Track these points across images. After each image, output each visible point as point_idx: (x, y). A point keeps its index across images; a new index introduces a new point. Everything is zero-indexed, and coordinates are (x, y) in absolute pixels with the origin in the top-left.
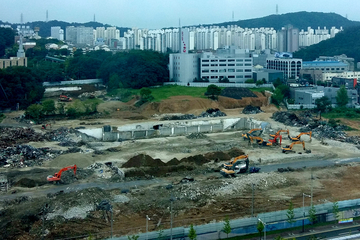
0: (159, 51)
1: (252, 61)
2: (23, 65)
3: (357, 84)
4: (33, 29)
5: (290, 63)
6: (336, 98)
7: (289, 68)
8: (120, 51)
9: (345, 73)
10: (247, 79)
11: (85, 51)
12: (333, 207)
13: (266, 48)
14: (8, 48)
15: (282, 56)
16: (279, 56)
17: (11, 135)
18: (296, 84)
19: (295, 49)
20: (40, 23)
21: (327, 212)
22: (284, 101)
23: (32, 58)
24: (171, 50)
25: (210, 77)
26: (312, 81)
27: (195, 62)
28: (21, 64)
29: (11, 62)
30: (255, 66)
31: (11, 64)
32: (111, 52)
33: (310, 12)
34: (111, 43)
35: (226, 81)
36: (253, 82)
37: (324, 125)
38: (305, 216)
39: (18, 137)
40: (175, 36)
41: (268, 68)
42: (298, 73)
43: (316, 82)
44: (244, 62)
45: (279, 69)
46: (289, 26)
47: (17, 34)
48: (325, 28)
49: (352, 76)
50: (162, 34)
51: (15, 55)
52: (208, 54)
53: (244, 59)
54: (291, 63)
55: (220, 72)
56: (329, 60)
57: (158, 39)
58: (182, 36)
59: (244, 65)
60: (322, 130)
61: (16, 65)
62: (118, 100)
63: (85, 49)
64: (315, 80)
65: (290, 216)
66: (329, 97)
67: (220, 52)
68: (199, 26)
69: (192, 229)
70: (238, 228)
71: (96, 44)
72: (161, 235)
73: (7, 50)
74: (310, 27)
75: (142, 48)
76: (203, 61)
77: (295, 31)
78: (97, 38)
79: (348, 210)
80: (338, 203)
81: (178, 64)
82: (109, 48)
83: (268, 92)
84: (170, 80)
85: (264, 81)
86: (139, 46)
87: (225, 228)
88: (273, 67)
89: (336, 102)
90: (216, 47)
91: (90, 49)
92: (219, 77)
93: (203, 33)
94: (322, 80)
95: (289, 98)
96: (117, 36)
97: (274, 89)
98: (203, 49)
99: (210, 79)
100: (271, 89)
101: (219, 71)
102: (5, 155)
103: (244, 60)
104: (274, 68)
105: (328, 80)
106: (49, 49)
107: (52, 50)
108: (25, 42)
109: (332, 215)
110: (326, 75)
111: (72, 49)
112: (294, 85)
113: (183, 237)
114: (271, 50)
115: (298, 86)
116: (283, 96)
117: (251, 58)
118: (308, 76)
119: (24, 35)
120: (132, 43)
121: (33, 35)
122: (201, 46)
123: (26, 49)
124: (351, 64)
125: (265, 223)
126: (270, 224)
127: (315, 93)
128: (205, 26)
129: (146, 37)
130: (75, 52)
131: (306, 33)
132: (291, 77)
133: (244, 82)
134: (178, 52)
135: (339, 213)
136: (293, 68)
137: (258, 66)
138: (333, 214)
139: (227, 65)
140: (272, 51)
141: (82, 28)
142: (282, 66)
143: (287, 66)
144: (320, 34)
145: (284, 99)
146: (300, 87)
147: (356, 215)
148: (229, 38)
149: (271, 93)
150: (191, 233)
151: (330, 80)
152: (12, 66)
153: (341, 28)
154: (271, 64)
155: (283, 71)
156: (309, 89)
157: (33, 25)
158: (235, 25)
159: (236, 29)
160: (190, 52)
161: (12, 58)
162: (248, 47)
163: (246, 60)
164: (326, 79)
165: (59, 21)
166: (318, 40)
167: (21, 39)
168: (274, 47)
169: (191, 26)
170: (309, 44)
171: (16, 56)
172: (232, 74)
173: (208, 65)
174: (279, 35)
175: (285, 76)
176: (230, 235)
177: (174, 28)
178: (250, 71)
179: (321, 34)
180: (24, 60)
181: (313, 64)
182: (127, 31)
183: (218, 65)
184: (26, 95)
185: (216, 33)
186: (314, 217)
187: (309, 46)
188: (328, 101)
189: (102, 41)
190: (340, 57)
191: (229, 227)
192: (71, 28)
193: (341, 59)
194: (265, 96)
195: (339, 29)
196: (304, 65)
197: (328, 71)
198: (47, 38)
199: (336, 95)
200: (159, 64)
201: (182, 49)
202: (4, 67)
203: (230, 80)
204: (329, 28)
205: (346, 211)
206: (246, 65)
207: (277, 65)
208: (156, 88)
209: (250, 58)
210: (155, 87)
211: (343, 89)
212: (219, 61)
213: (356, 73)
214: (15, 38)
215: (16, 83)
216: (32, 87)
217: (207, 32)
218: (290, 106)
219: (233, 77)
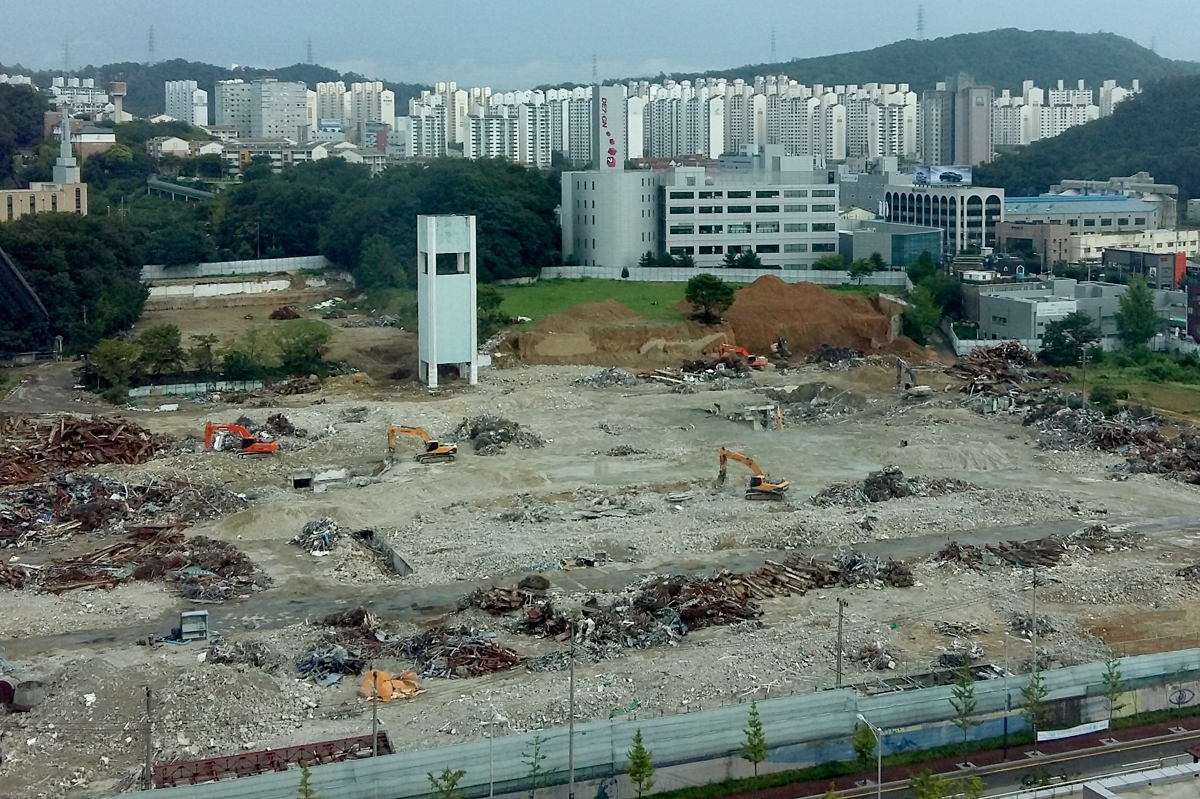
0: (526, 164)
1: (837, 194)
2: (73, 209)
3: (1188, 273)
4: (108, 89)
5: (962, 203)
6: (1117, 317)
7: (961, 219)
8: (395, 163)
9: (1148, 236)
10: (819, 255)
11: (278, 164)
12: (1104, 675)
13: (884, 154)
14: (22, 152)
15: (935, 178)
16: (927, 180)
17: (38, 442)
18: (984, 273)
19: (981, 154)
20: (128, 71)
21: (1083, 693)
22: (944, 327)
23: (105, 188)
24: (567, 160)
25: (697, 250)
26: (1035, 261)
27: (646, 199)
28: (67, 205)
29: (32, 198)
30: (846, 212)
31: (33, 205)
32: (365, 164)
33: (1030, 29)
34: (368, 136)
35: (749, 262)
36: (841, 264)
37: (1075, 406)
38: (1010, 709)
39: (61, 449)
40: (579, 113)
41: (889, 219)
42: (990, 235)
43: (1051, 265)
44: (810, 201)
45: (927, 222)
46: (959, 78)
47: (54, 108)
48: (1081, 83)
49: (1171, 244)
50: (538, 105)
51: (46, 176)
52: (691, 171)
53: (810, 188)
54: (968, 203)
55: (730, 232)
56: (1094, 192)
57: (524, 122)
58: (601, 112)
59: (810, 208)
60: (1068, 423)
61: (51, 209)
62: (392, 325)
63: (278, 156)
64: (1045, 259)
65: (962, 707)
66: (1093, 314)
67: (731, 168)
68: (660, 80)
69: (639, 749)
70: (793, 744)
71: (317, 140)
72: (538, 767)
73: (22, 158)
74: (1031, 82)
75: (470, 153)
76: (674, 196)
77: (979, 95)
78: (319, 120)
79: (1152, 686)
80: (1119, 664)
81: (590, 205)
82: (360, 151)
83: (891, 298)
84: (565, 258)
85: (878, 264)
86: (460, 147)
87: (748, 744)
88: (907, 214)
89: (1118, 332)
90: (717, 150)
91: (296, 156)
92: (725, 250)
93: (674, 102)
94: (1071, 258)
95: (960, 317)
96: (388, 113)
97: (910, 286)
98: (674, 154)
99: (696, 256)
100: (900, 290)
101: (725, 228)
102: (19, 508)
103: (810, 194)
104: (911, 220)
105: (1089, 260)
106: (160, 155)
107: (170, 160)
108: (77, 133)
109: (1100, 702)
110: (1083, 241)
111: (236, 156)
112: (978, 275)
113: (612, 776)
114: (901, 158)
115: (988, 278)
116: (940, 310)
117: (835, 187)
118: (1023, 246)
119: (76, 109)
120: (436, 137)
121: (107, 109)
122: (667, 145)
123: (84, 156)
124: (1166, 206)
125: (880, 729)
126: (897, 731)
127: (1047, 300)
128: (678, 79)
129: (482, 116)
130: (245, 167)
131: (1019, 100)
132: (965, 248)
133: (810, 266)
134: (588, 167)
135: (1126, 698)
136: (974, 218)
137: (859, 214)
138: (1103, 701)
139: (754, 209)
140: (904, 164)
141: (268, 86)
142: (936, 211)
143: (953, 213)
144: (1063, 105)
145: (944, 322)
146: (995, 281)
147: (1179, 704)
148: (760, 121)
149: (900, 301)
150: (635, 763)
151: (1096, 259)
152: (37, 211)
153: (1136, 83)
154: (901, 206)
155: (941, 230)
156: (1026, 289)
157: (107, 77)
158: (780, 77)
159: (783, 88)
160: (631, 165)
161: (36, 187)
162: (823, 150)
163: (817, 194)
164: (1082, 255)
165: (190, 61)
166: (1058, 124)
167: (66, 122)
168: (910, 149)
169: (632, 80)
170: (1026, 139)
171: (51, 180)
172: (769, 239)
173: (689, 210)
174: (924, 108)
175: (945, 244)
176: (765, 768)
177: (576, 87)
178: (829, 227)
179: (1068, 105)
180: (78, 191)
181: (1041, 205)
182: (418, 96)
183: (725, 210)
184: (85, 309)
185: (717, 105)
186: (1040, 710)
187: (1029, 146)
188: (1088, 327)
189: (337, 129)
190: (1131, 181)
191: (761, 741)
192: (232, 87)
193: (1132, 188)
194: (878, 309)
195: (1129, 86)
196: (1012, 210)
197: (1091, 229)
198: (154, 121)
199: (1117, 308)
200: (529, 206)
201: (604, 156)
202: (10, 215)
203: (765, 258)
204: (1094, 85)
205: (1147, 690)
206: (818, 208)
207: (919, 210)
208: (518, 285)
209: (831, 187)
210: (514, 281)
211: (1138, 287)
212: (725, 195)
213: (1183, 235)
214: (46, 120)
215: (52, 270)
216: (105, 281)
217: (686, 100)
218: (965, 346)
219: (774, 248)
